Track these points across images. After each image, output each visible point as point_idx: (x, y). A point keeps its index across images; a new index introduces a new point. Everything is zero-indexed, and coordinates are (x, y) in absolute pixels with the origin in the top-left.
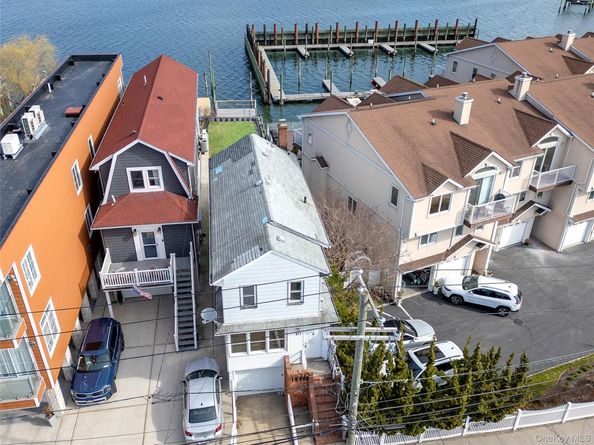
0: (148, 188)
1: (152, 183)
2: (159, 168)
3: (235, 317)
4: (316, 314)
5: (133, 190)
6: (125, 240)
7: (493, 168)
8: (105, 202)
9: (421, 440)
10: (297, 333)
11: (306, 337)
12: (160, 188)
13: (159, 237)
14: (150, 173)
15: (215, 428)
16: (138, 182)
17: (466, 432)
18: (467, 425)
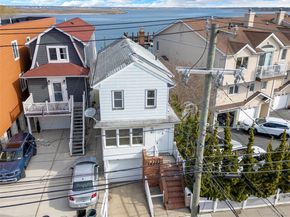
0: (59, 60)
1: (62, 57)
2: (66, 47)
3: (109, 116)
4: (165, 117)
5: (50, 61)
6: (43, 88)
7: (271, 46)
8: (32, 67)
9: (245, 207)
10: (152, 131)
11: (157, 135)
12: (67, 61)
13: (64, 86)
14: (61, 50)
15: (91, 194)
16: (54, 57)
17: (277, 203)
18: (278, 196)
